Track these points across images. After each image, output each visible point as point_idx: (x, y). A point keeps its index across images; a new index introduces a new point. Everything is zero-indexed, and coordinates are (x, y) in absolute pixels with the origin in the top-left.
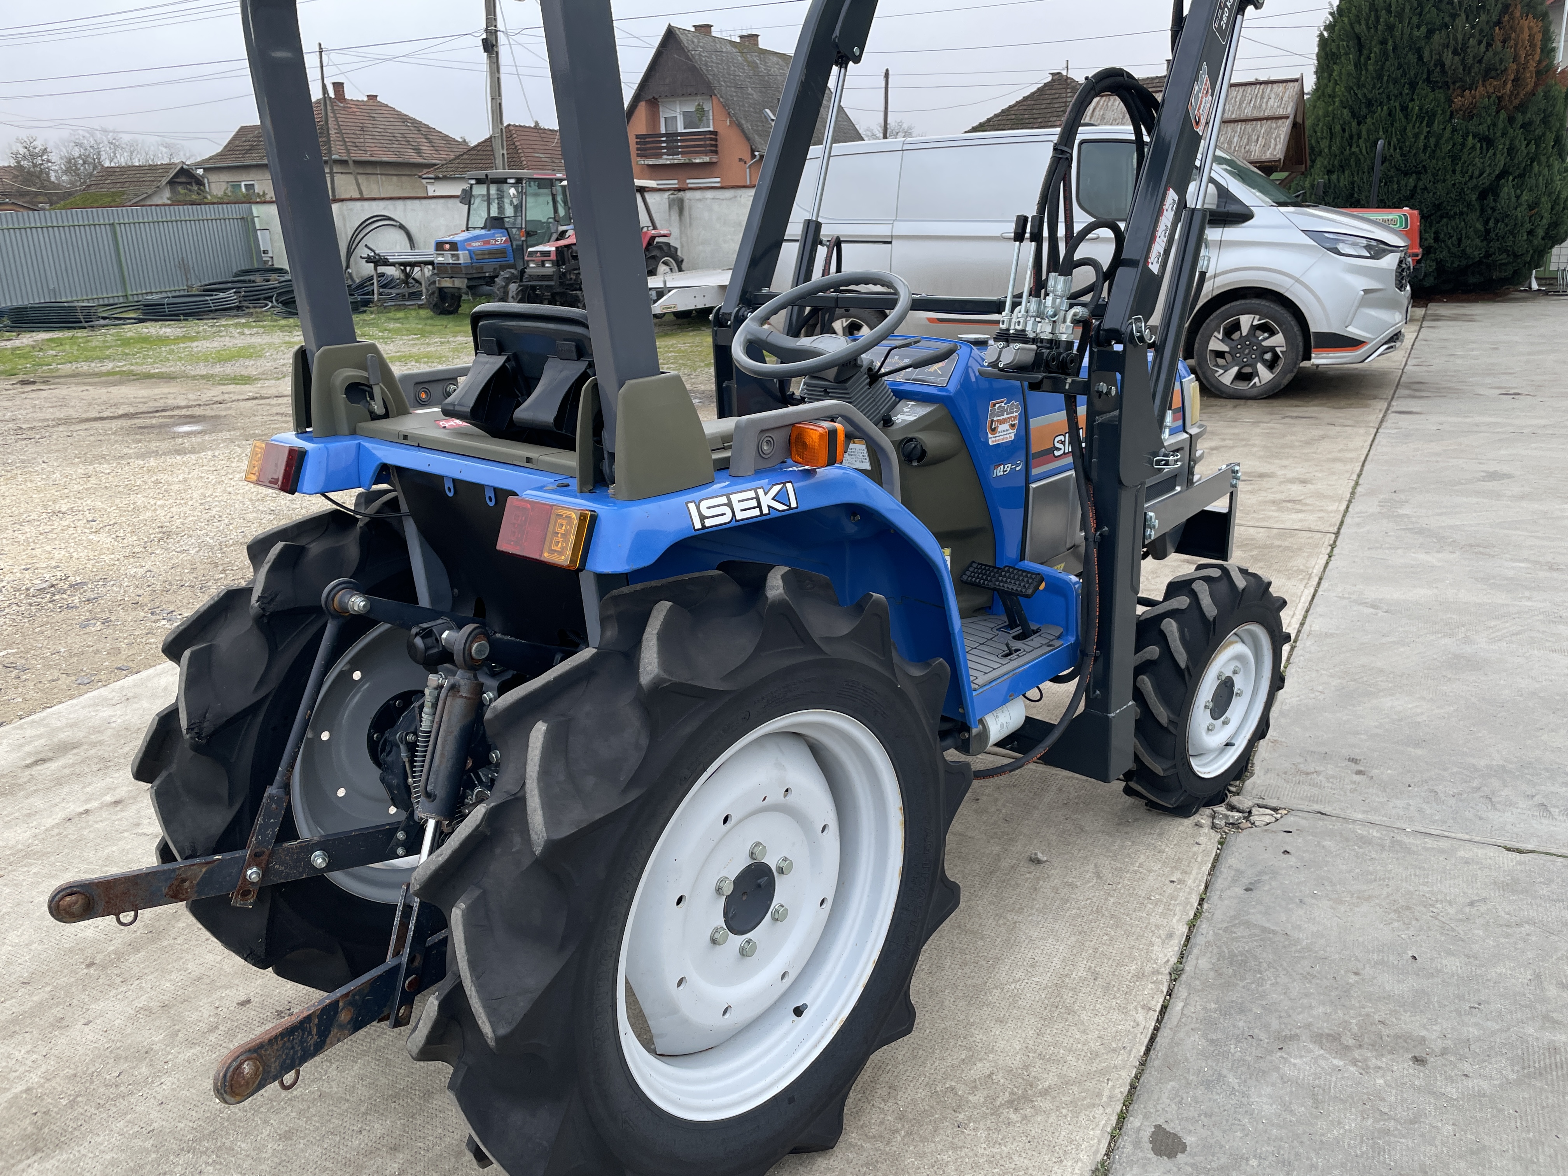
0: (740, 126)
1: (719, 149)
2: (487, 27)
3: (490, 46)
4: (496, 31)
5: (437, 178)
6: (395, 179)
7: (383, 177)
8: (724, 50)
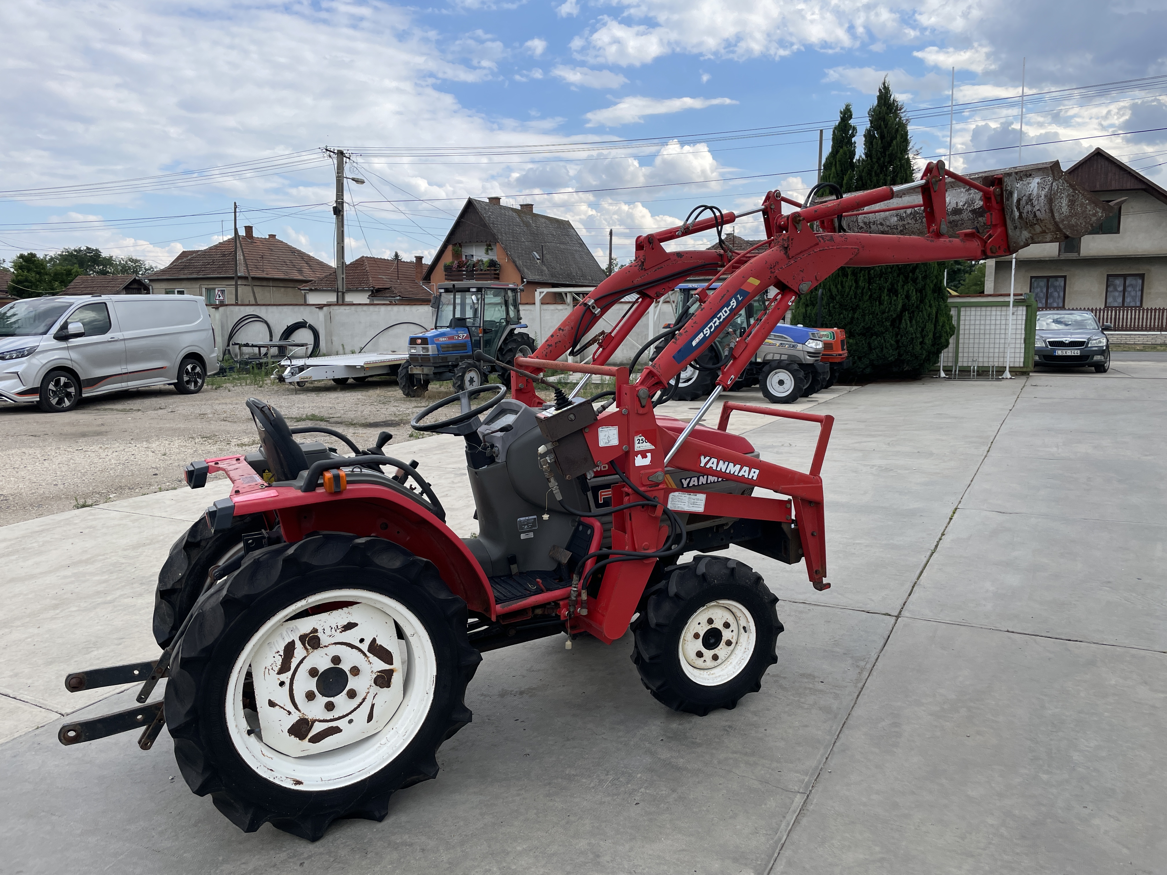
0: (514, 262)
1: (500, 277)
2: (337, 199)
3: (338, 211)
4: (343, 203)
5: (311, 290)
6: (283, 289)
7: (274, 288)
8: (507, 214)
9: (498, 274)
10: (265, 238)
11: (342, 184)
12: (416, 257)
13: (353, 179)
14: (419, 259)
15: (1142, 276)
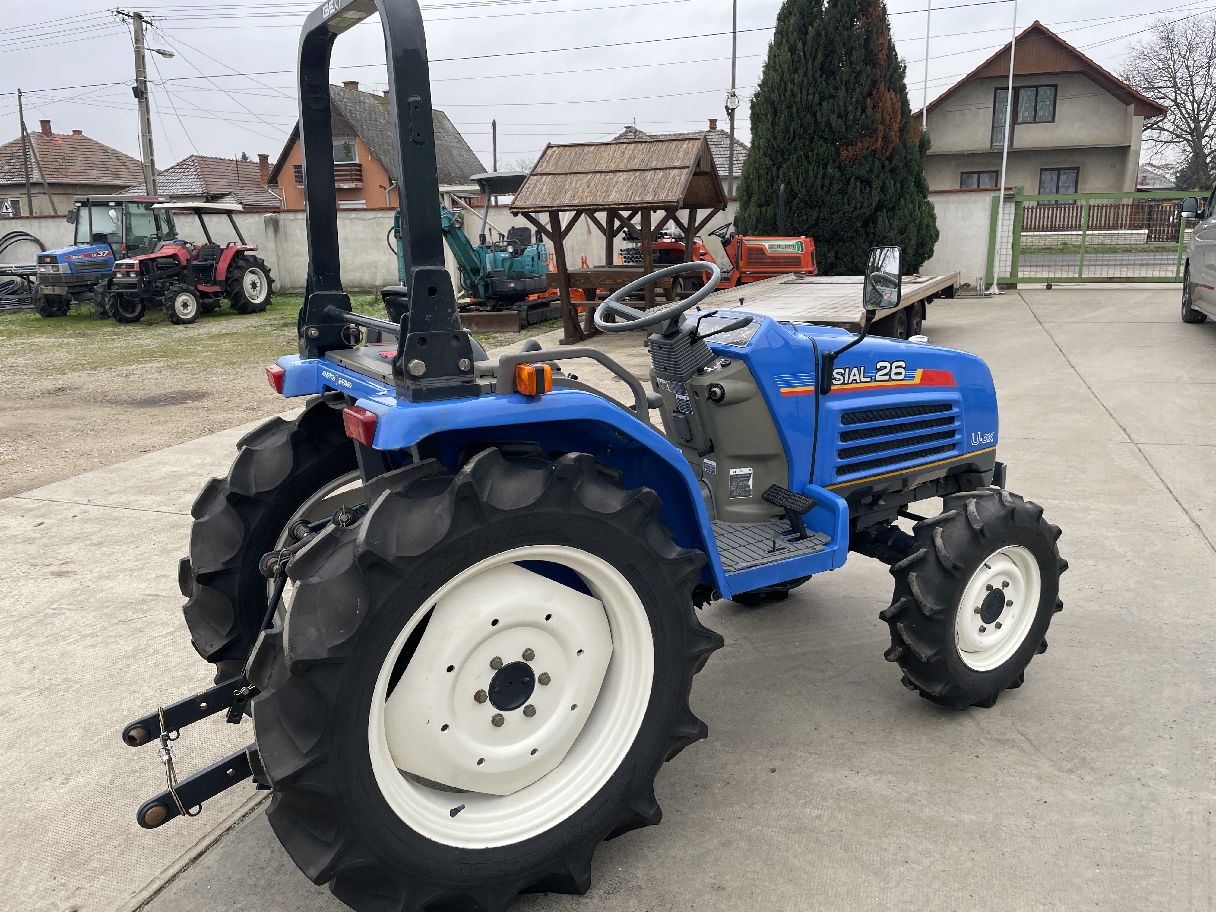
0: (379, 160)
1: (364, 178)
2: (137, 77)
3: (140, 93)
4: (145, 82)
8: (367, 101)
9: (361, 175)
10: (69, 135)
11: (143, 57)
12: (259, 156)
13: (158, 52)
14: (264, 158)
15: (1078, 169)
